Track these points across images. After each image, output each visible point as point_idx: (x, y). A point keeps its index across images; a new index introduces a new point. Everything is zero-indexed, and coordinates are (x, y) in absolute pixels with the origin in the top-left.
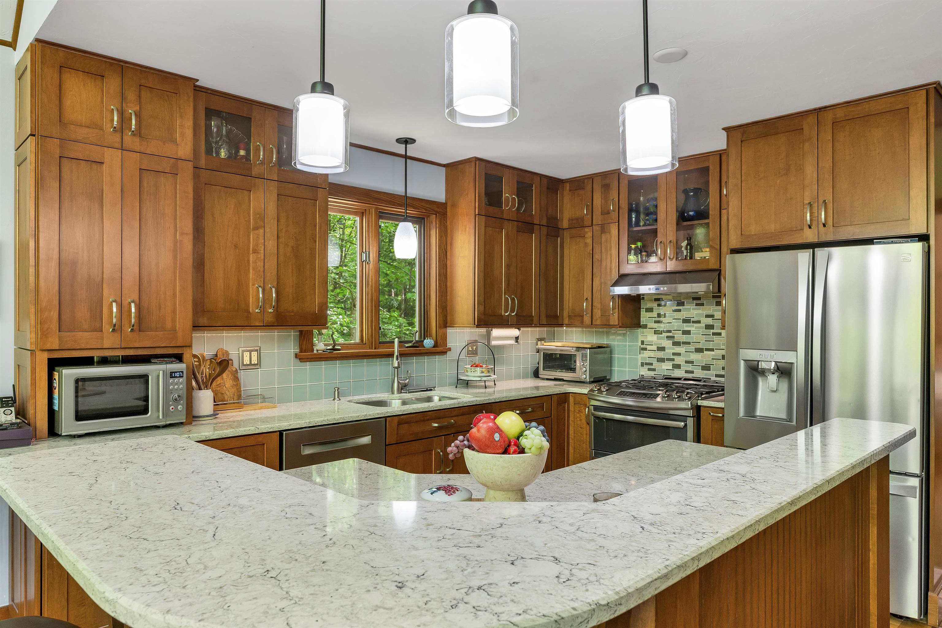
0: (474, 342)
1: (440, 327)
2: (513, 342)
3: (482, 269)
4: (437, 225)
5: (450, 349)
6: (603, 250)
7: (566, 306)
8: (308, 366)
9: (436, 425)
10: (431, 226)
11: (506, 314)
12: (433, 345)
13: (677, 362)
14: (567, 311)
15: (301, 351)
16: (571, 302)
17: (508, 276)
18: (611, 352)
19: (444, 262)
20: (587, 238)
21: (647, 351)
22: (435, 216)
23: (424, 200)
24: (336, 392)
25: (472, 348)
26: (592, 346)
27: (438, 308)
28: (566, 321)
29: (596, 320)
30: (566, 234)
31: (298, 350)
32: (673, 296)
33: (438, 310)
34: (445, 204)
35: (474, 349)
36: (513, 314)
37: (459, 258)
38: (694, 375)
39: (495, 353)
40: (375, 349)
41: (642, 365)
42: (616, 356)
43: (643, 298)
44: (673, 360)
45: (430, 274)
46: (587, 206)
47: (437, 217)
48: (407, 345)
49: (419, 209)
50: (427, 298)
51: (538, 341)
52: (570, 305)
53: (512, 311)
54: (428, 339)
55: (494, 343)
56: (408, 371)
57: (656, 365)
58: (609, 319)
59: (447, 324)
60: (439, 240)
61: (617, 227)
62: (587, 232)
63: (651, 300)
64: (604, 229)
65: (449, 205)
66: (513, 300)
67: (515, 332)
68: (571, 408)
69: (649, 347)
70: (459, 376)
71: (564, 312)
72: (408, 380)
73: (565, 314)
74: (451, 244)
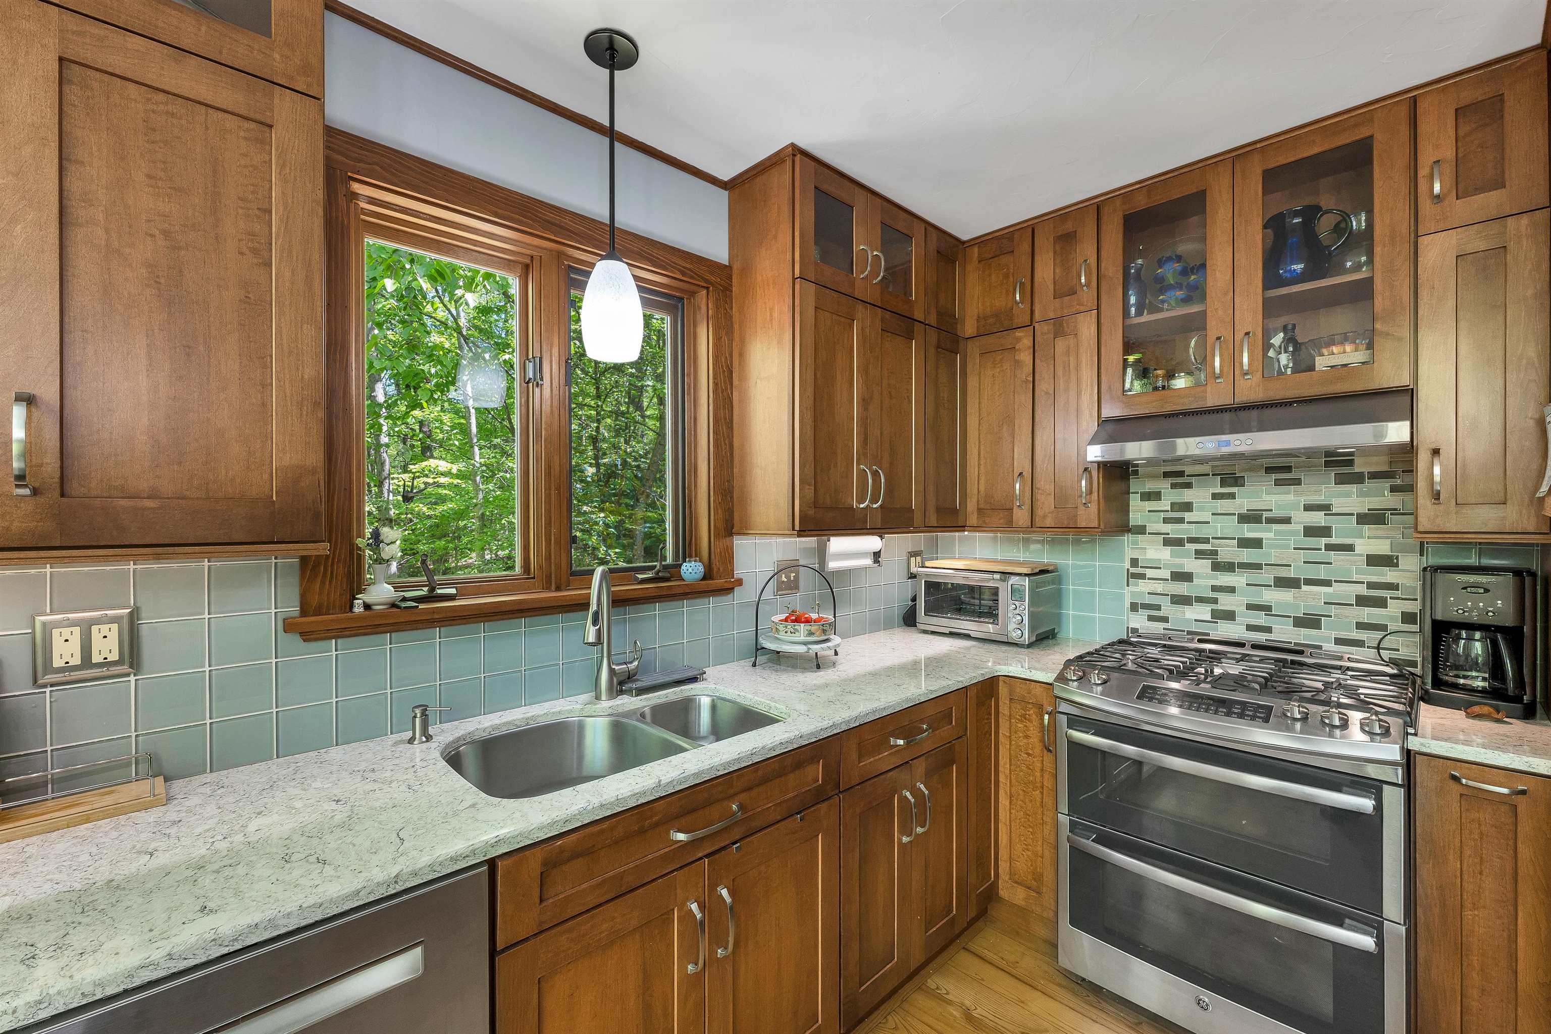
0: (793, 566)
1: (717, 536)
2: (868, 562)
3: (810, 402)
4: (710, 312)
5: (740, 582)
6: (1060, 372)
7: (972, 489)
8: (331, 650)
9: (681, 837)
10: (698, 316)
11: (862, 506)
12: (700, 575)
13: (1224, 605)
14: (975, 500)
15: (304, 612)
16: (982, 481)
17: (864, 422)
18: (1059, 581)
19: (725, 394)
20: (1019, 350)
21: (1147, 581)
22: (705, 292)
23: (679, 250)
24: (418, 720)
25: (788, 577)
26: (1032, 570)
27: (712, 493)
28: (973, 520)
29: (1044, 517)
30: (973, 350)
31: (294, 609)
32: (1213, 466)
33: (712, 499)
34: (728, 268)
35: (792, 578)
36: (875, 506)
37: (759, 381)
38: (1272, 637)
39: (834, 586)
40: (558, 589)
41: (1134, 607)
42: (1071, 587)
43: (1136, 473)
44: (1215, 601)
45: (695, 419)
46: (1022, 285)
47: (711, 293)
48: (640, 576)
49: (665, 269)
50: (690, 471)
51: (911, 556)
52: (982, 488)
53: (874, 500)
54: (690, 561)
55: (833, 565)
56: (635, 643)
57: (1167, 609)
58: (1076, 516)
59: (732, 528)
60: (715, 345)
61: (1094, 320)
62: (1019, 340)
63: (1154, 477)
64: (1060, 328)
65: (736, 267)
66: (875, 474)
67: (873, 543)
68: (1004, 709)
69: (1150, 573)
70: (760, 639)
71: (968, 500)
72: (636, 663)
73: (971, 506)
74: (741, 355)
